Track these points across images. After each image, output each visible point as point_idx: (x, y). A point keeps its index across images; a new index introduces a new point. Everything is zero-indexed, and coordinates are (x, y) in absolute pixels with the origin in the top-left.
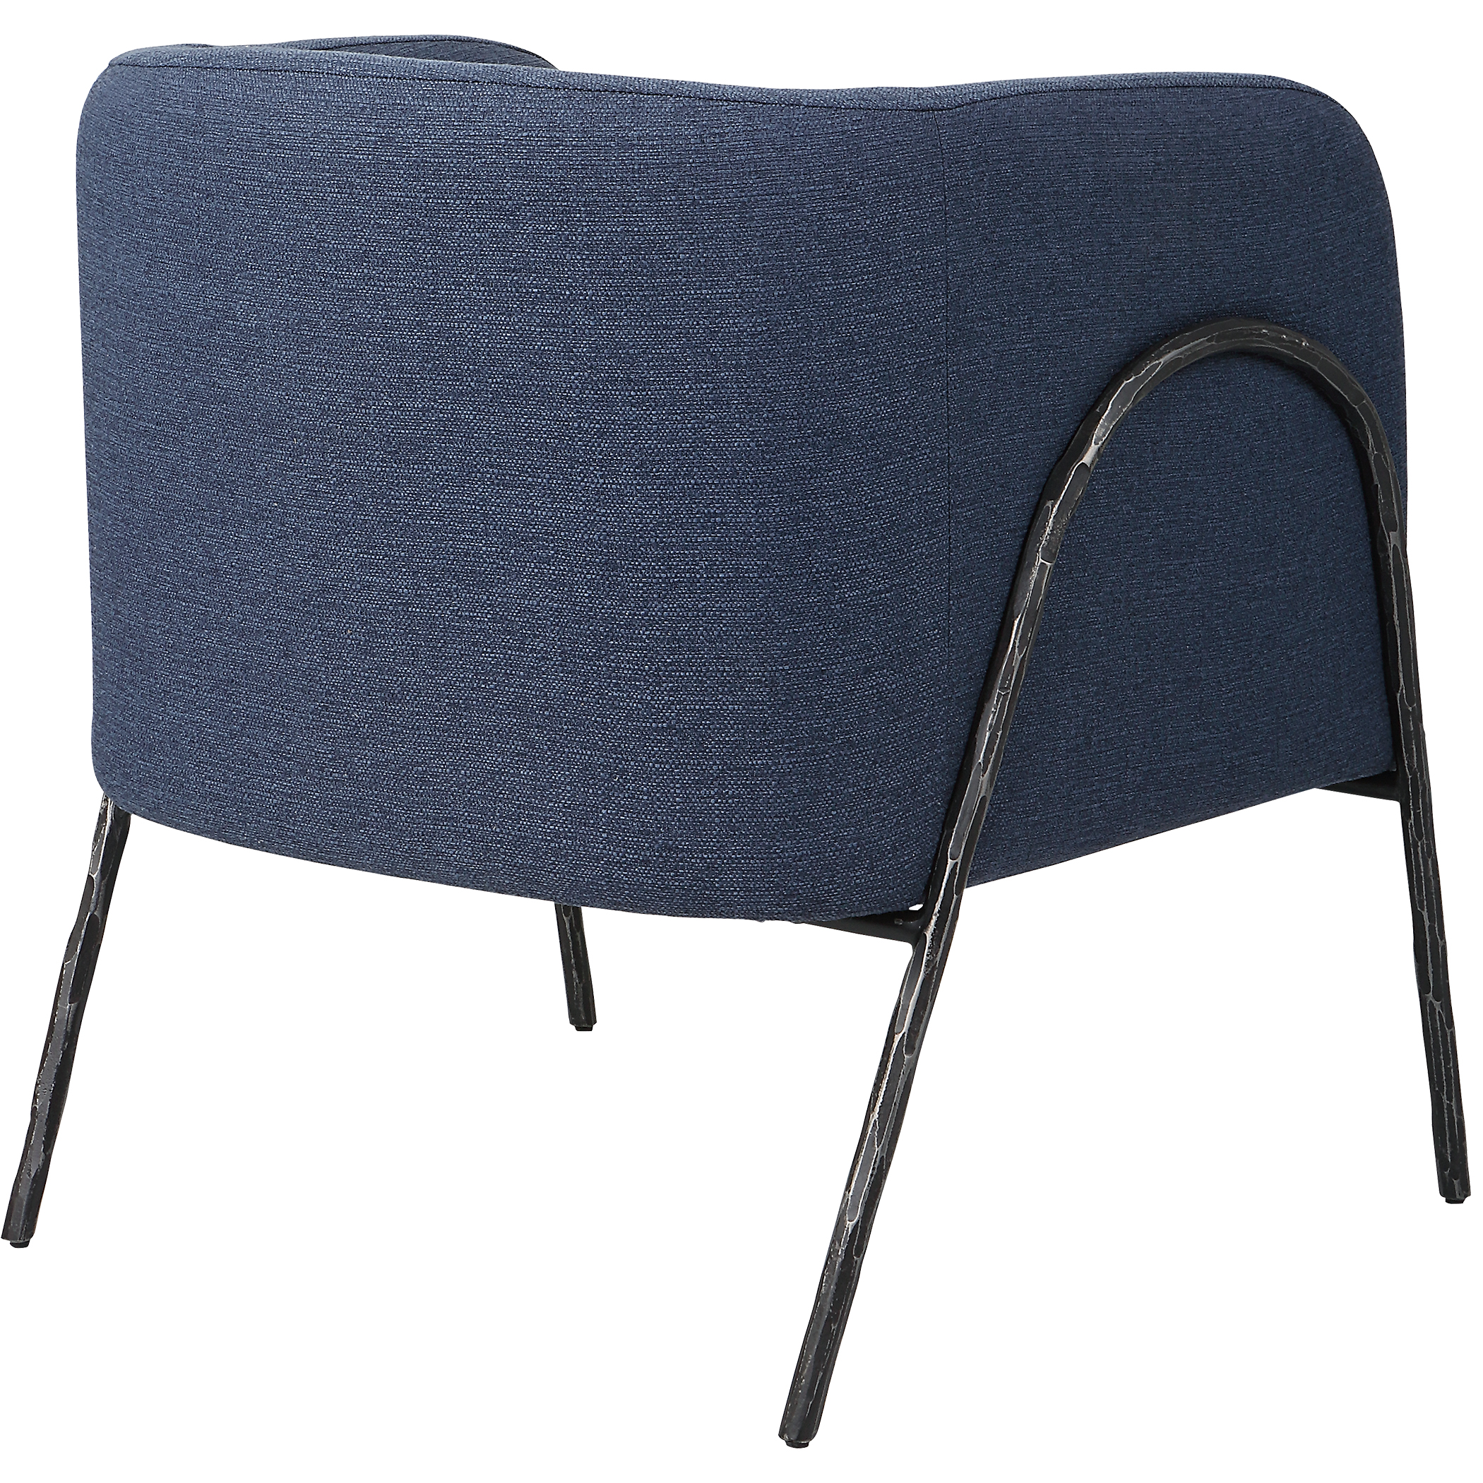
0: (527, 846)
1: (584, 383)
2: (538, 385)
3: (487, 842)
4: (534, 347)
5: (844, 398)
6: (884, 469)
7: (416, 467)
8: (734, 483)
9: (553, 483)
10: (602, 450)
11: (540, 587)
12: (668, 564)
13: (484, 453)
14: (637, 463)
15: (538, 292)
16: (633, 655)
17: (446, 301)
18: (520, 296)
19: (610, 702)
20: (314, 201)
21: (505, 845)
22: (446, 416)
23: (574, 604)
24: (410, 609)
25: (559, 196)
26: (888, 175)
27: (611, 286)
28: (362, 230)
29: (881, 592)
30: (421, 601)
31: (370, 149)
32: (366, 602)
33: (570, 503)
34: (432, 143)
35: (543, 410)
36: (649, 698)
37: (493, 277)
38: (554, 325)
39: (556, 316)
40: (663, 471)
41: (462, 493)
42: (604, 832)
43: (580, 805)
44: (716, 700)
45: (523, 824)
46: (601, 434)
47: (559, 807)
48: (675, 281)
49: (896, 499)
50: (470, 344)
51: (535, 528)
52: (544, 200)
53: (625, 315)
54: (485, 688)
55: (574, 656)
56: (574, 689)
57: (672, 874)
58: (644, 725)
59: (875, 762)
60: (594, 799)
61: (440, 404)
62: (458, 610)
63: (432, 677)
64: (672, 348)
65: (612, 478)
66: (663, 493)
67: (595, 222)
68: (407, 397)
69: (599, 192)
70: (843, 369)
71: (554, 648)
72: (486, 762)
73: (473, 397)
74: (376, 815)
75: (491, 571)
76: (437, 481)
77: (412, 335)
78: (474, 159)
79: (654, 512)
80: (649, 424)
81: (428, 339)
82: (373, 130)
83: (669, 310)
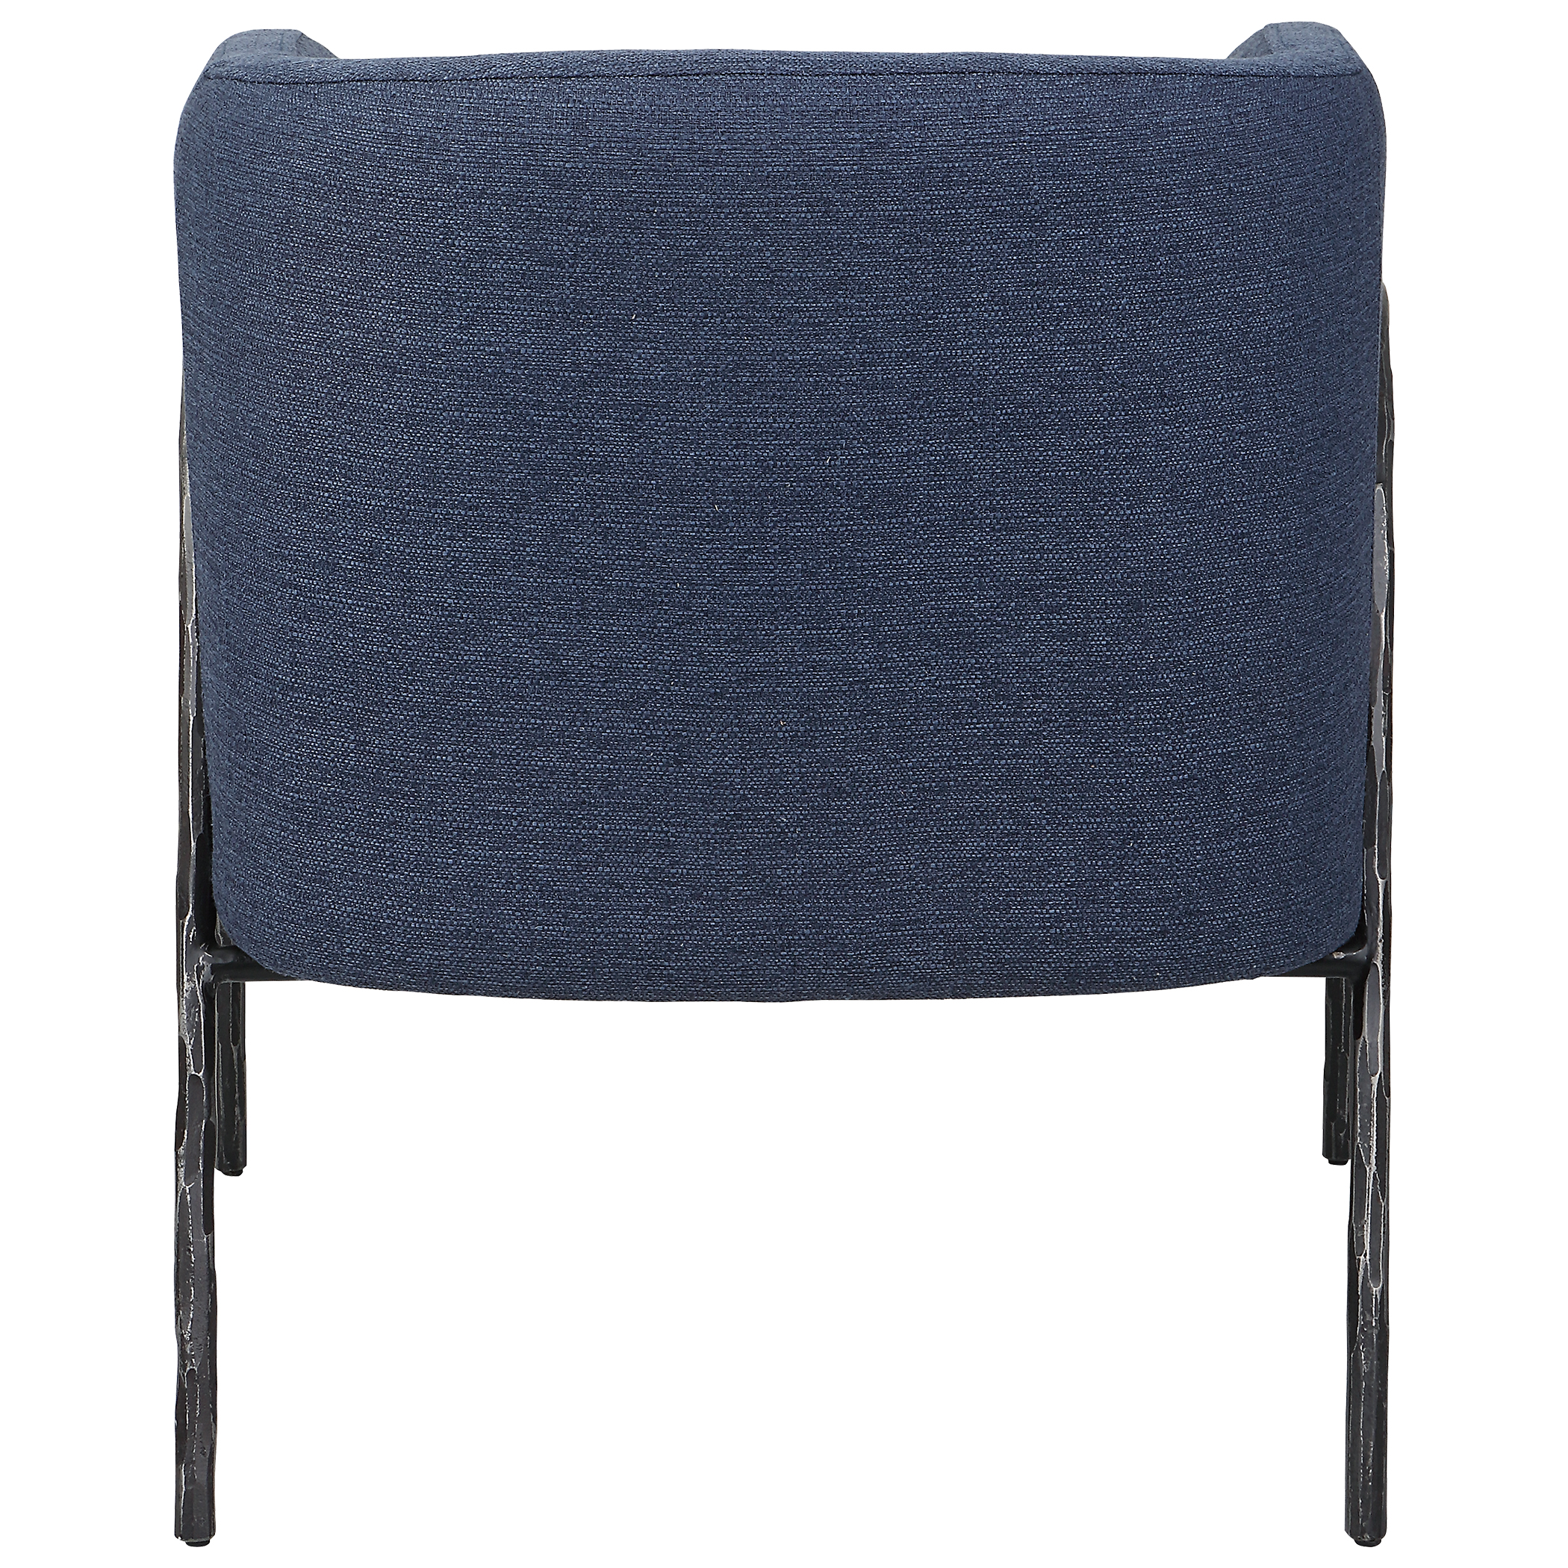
0: (1019, 937)
1: (1113, 404)
2: (1059, 412)
3: (965, 941)
4: (1056, 369)
7: (894, 520)
8: (1261, 498)
9: (1070, 521)
10: (1130, 478)
11: (1045, 641)
12: (1195, 597)
13: (984, 496)
14: (1167, 487)
15: (1065, 306)
16: (1155, 703)
17: (948, 326)
18: (1043, 313)
19: (1127, 759)
20: (771, 224)
21: (990, 940)
22: (938, 458)
23: (1088, 655)
24: (871, 687)
25: (1094, 195)
27: (1146, 292)
28: (839, 254)
30: (886, 675)
31: (855, 158)
32: (810, 686)
33: (1089, 541)
34: (937, 146)
35: (1063, 439)
36: (1170, 748)
37: (1010, 293)
38: (1080, 342)
39: (1084, 331)
40: (1193, 493)
41: (952, 545)
42: (1116, 907)
43: (1087, 880)
44: (1239, 740)
45: (1014, 913)
46: (1130, 459)
47: (1060, 887)
48: (1211, 280)
50: (975, 373)
51: (1043, 575)
52: (1077, 201)
53: (1160, 323)
54: (968, 765)
55: (1085, 713)
56: (1083, 751)
57: (1191, 941)
58: (1163, 779)
60: (1103, 872)
61: (932, 445)
62: (936, 680)
63: (896, 761)
64: (1205, 355)
65: (1140, 508)
66: (1193, 518)
67: (1132, 221)
68: (888, 441)
69: (1138, 187)
71: (1060, 707)
72: (964, 849)
73: (975, 433)
74: (807, 932)
75: (982, 630)
76: (920, 534)
77: (899, 369)
78: (994, 160)
79: (1183, 540)
80: (1182, 442)
81: (920, 372)
82: (857, 136)
83: (1204, 313)
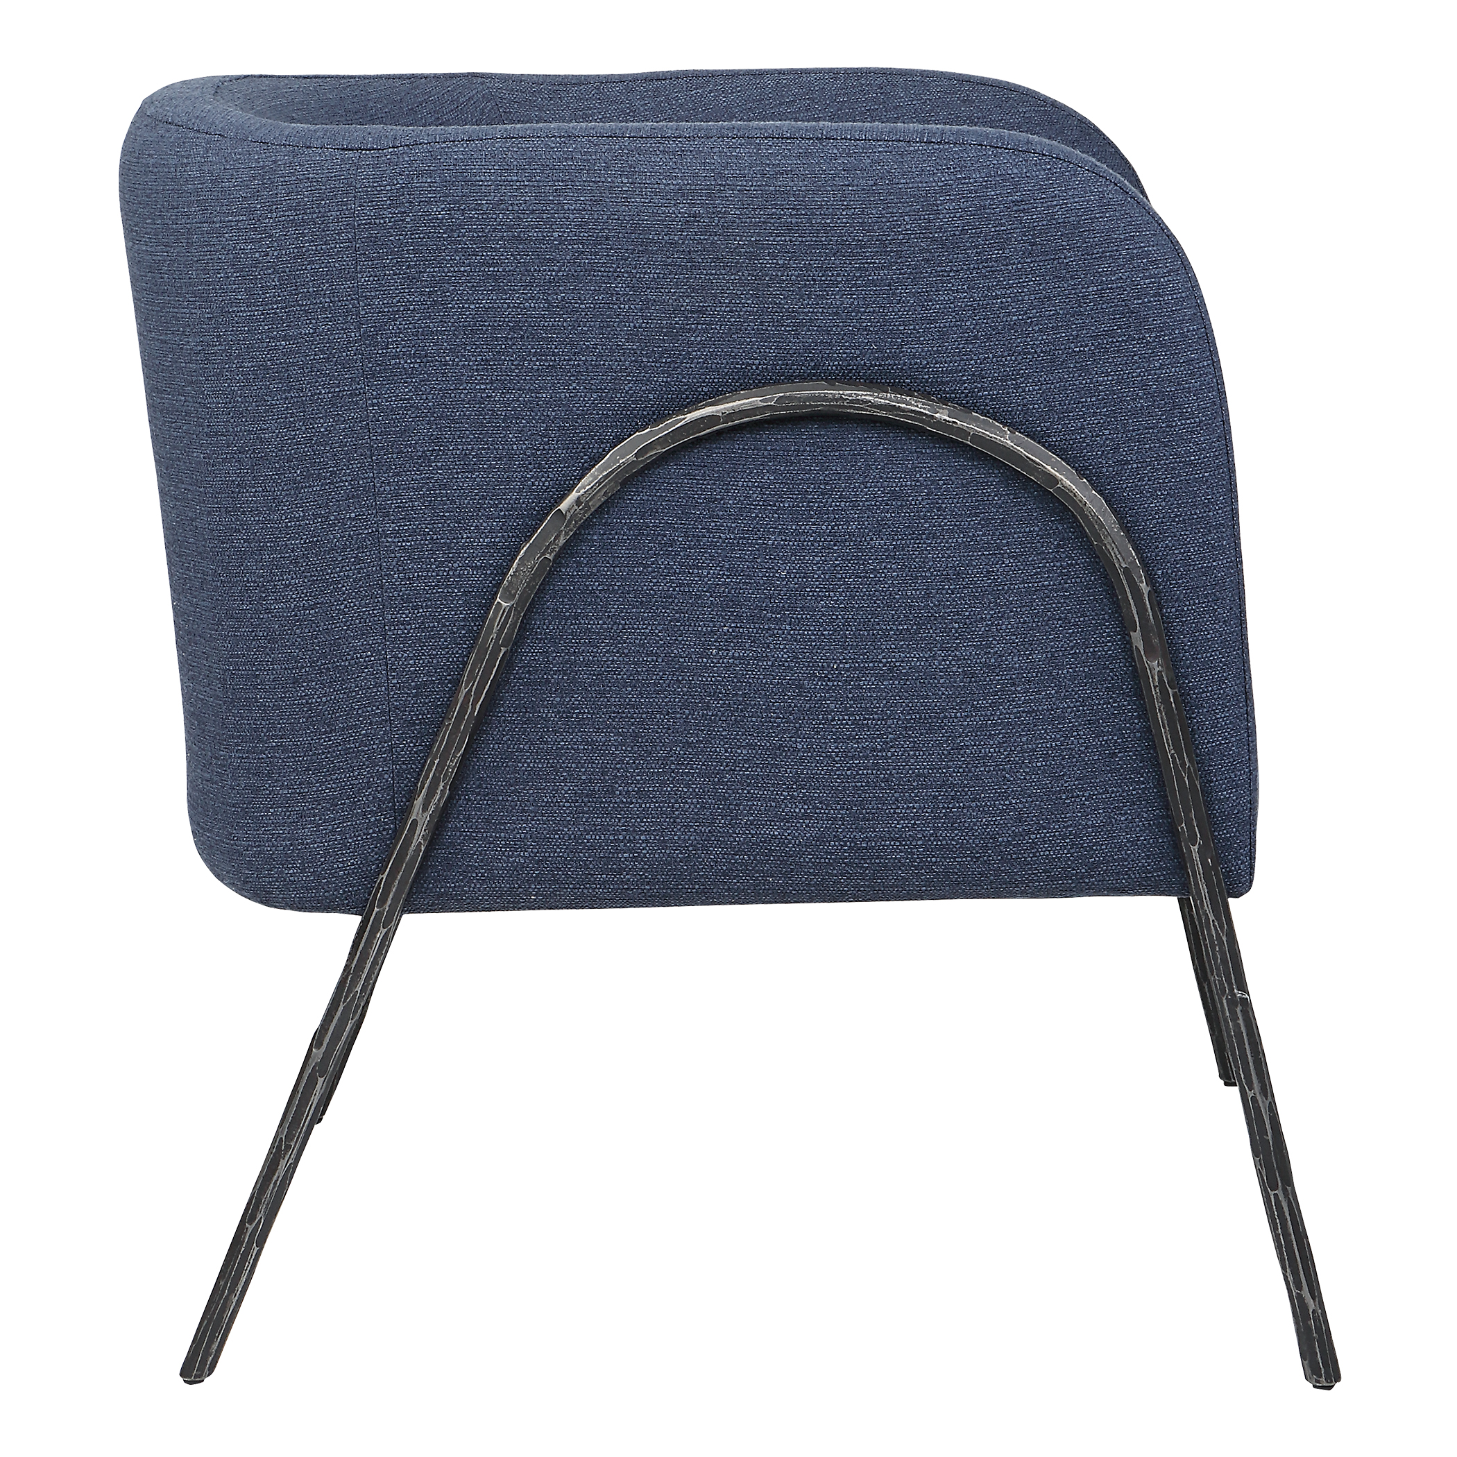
5: (261, 420)
6: (303, 491)
26: (295, 210)
29: (304, 608)
49: (316, 521)
59: (308, 769)
70: (259, 392)
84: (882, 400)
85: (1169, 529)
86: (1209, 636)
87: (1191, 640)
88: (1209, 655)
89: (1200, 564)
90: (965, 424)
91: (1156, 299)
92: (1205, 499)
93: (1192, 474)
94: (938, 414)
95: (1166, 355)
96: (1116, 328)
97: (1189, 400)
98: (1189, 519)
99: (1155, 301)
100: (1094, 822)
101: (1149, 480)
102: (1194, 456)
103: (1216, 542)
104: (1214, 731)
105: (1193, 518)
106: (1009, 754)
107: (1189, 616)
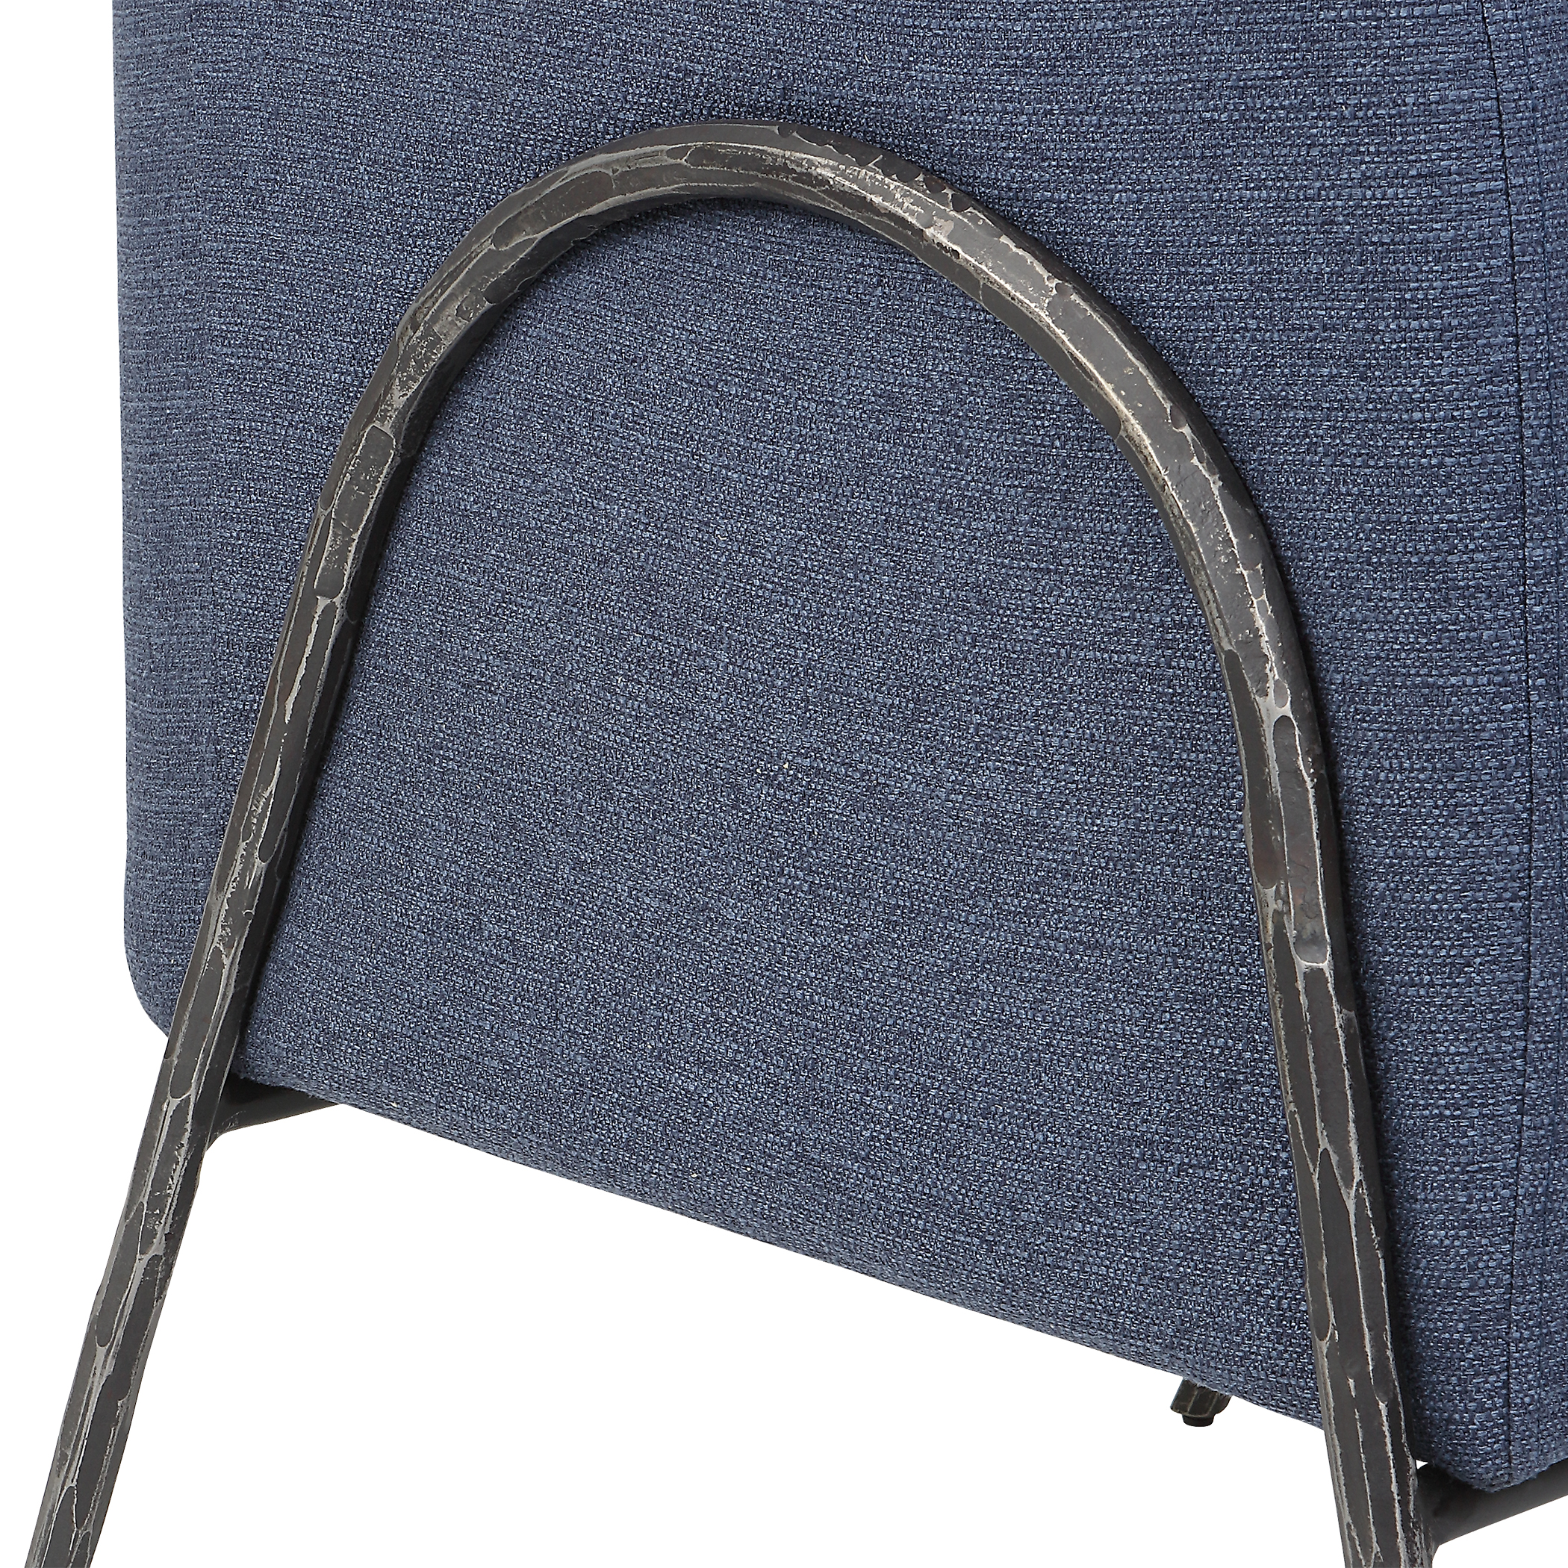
84: (847, 183)
85: (1358, 578)
86: (1430, 853)
87: (1391, 854)
88: (1427, 897)
89: (1418, 675)
90: (972, 260)
91: (1369, 13)
92: (1442, 520)
93: (1414, 455)
94: (932, 230)
95: (1378, 153)
96: (1280, 73)
97: (1421, 271)
98: (1400, 563)
99: (1367, 18)
100: (1185, 1227)
101: (1326, 455)
102: (1422, 410)
103: (1463, 629)
104: (1431, 1082)
105: (1409, 563)
106: (1050, 1030)
107: (1390, 797)
